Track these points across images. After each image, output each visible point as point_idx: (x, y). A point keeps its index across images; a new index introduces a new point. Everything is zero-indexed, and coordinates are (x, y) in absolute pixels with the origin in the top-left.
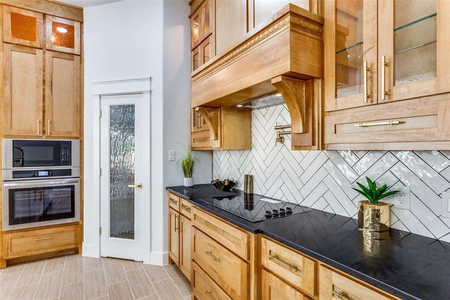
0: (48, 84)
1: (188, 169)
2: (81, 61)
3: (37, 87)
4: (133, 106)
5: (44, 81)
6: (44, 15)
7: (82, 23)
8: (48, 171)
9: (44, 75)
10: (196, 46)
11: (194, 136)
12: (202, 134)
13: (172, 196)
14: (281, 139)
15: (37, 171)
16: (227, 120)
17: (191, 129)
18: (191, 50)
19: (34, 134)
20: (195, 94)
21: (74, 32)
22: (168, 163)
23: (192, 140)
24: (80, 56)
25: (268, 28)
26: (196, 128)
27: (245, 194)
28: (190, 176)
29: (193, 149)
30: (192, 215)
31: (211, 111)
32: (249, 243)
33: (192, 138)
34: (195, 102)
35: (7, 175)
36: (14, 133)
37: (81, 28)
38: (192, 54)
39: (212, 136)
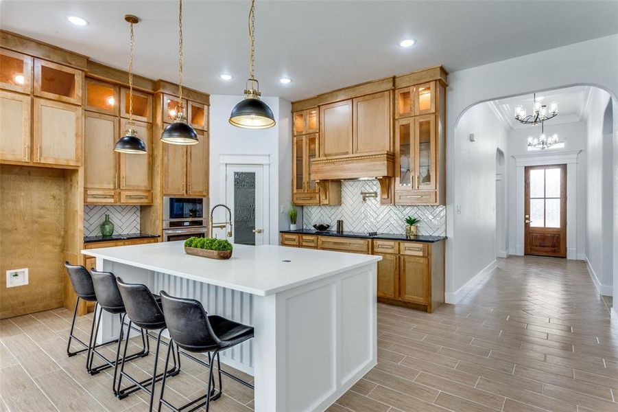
0: (189, 154)
1: (293, 219)
2: (208, 135)
3: (183, 156)
4: (253, 174)
5: (187, 152)
6: (187, 100)
7: (209, 105)
8: (190, 221)
9: (187, 148)
10: (300, 134)
11: (298, 195)
12: (308, 195)
13: (287, 236)
14: (364, 200)
15: (183, 222)
16: (332, 189)
17: (293, 190)
18: (293, 136)
19: (180, 193)
20: (316, 172)
21: (203, 113)
22: (280, 214)
23: (295, 199)
24: (207, 132)
25: (375, 155)
26: (300, 191)
27: (338, 232)
28: (295, 223)
29: (295, 205)
30: (320, 242)
31: (324, 182)
32: (368, 244)
33: (295, 196)
34: (316, 177)
35: (166, 224)
36: (169, 193)
37: (208, 110)
38: (295, 138)
39: (323, 197)
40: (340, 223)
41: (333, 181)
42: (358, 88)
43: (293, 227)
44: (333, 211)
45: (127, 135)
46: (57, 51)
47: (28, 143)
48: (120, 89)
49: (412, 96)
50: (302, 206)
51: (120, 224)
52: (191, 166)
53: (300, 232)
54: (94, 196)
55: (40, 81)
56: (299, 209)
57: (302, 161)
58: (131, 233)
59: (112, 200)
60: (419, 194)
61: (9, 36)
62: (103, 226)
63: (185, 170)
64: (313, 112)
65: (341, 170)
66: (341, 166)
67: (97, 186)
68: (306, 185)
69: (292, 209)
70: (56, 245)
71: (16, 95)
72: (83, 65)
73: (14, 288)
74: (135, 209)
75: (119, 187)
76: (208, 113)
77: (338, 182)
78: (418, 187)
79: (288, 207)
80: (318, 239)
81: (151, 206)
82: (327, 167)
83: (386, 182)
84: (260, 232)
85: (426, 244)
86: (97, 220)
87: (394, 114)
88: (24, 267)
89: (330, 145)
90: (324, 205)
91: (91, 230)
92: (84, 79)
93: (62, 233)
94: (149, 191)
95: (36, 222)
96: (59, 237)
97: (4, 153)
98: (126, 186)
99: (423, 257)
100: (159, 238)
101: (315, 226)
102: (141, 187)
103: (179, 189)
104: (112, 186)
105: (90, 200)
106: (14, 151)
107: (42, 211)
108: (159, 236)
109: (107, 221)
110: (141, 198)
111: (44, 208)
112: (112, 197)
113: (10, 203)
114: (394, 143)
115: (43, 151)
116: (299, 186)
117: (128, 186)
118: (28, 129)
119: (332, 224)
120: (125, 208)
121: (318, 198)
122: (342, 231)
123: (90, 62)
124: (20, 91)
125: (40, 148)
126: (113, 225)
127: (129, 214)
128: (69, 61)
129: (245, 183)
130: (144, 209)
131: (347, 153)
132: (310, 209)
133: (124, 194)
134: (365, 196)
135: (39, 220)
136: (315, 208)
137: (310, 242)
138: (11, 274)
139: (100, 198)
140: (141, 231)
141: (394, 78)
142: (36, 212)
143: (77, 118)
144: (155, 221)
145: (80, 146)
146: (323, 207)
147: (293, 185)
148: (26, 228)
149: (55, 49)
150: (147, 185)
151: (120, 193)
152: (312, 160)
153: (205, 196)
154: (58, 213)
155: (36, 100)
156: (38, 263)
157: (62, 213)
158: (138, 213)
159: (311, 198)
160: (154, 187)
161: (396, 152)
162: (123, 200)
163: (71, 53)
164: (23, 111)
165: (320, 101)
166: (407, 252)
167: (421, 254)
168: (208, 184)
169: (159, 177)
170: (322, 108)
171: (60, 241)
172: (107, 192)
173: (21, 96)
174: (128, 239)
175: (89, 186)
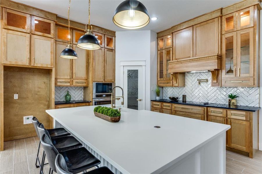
0: (105, 61)
1: (158, 94)
2: (115, 52)
3: (102, 62)
4: (137, 70)
5: (104, 60)
6: (104, 35)
7: (115, 37)
8: (106, 95)
9: (104, 58)
10: (162, 49)
11: (160, 82)
12: (166, 81)
13: (154, 103)
14: (199, 83)
15: (102, 95)
16: (180, 77)
17: (158, 79)
18: (158, 50)
19: (101, 80)
20: (171, 69)
21: (112, 41)
22: (151, 91)
23: (159, 83)
24: (115, 50)
25: (209, 57)
26: (162, 79)
27: (183, 101)
28: (159, 96)
29: (159, 86)
30: (173, 107)
31: (175, 74)
32: (204, 110)
33: (159, 82)
34: (171, 71)
35: (94, 96)
36: (96, 80)
37: (115, 39)
38: (159, 52)
39: (175, 82)
40: (184, 97)
41: (181, 73)
42: (196, 19)
43: (158, 98)
44: (180, 90)
45: (67, 48)
46: (42, 12)
47: (28, 56)
48: (73, 30)
49: (234, 18)
50: (163, 87)
51: (74, 95)
52: (106, 68)
53: (162, 101)
54: (61, 82)
55: (34, 27)
56: (161, 89)
57: (163, 63)
58: (79, 100)
59: (69, 84)
60: (239, 80)
61: (20, 5)
62: (66, 96)
63: (104, 69)
64: (169, 37)
65: (186, 67)
66: (186, 64)
67: (62, 77)
68: (165, 76)
69: (157, 89)
70: (45, 105)
71: (23, 33)
72: (54, 18)
73: (27, 124)
74: (81, 88)
75: (73, 78)
76: (115, 41)
77: (183, 74)
78: (239, 75)
79: (155, 88)
80: (172, 105)
81: (88, 87)
82: (178, 66)
83: (216, 73)
84: (140, 100)
85: (249, 113)
86: (63, 94)
87: (221, 31)
88: (31, 115)
89: (178, 54)
90: (175, 86)
91: (61, 98)
92: (55, 25)
93: (48, 99)
94: (87, 80)
95: (37, 94)
96: (47, 101)
97: (17, 61)
98: (75, 77)
99: (246, 120)
100: (91, 103)
101: (170, 98)
102: (83, 77)
103: (100, 79)
104: (69, 77)
105: (58, 84)
106: (22, 61)
107: (39, 89)
108: (91, 102)
109: (68, 94)
110: (83, 83)
111: (40, 88)
112: (69, 82)
113: (25, 85)
114: (221, 49)
115: (36, 61)
116: (161, 76)
117: (77, 77)
118: (28, 50)
119: (179, 97)
120: (76, 88)
121: (172, 83)
122: (186, 101)
123: (57, 17)
124: (25, 32)
125: (34, 59)
126: (70, 95)
127: (79, 91)
128: (48, 16)
129: (133, 75)
130: (85, 88)
131: (189, 57)
132: (167, 88)
133: (75, 81)
134: (200, 82)
135: (38, 93)
136: (170, 88)
137: (167, 107)
138: (25, 118)
139: (63, 83)
140: (84, 99)
141: (222, 9)
142: (36, 89)
143: (52, 44)
144: (89, 94)
145: (53, 58)
146: (174, 88)
147: (158, 76)
148: (32, 97)
149: (41, 11)
150: (86, 77)
151: (73, 81)
152: (169, 62)
153: (113, 82)
154: (46, 90)
155: (33, 36)
156: (38, 113)
157: (48, 90)
158: (83, 90)
159: (168, 83)
160: (89, 77)
161: (223, 54)
162: (74, 84)
163: (49, 13)
164: (27, 41)
165: (173, 30)
166: (233, 117)
167: (244, 118)
168: (115, 76)
169: (91, 72)
170: (174, 34)
171: (47, 103)
172: (67, 80)
173: (25, 34)
174: (76, 103)
175: (58, 77)
